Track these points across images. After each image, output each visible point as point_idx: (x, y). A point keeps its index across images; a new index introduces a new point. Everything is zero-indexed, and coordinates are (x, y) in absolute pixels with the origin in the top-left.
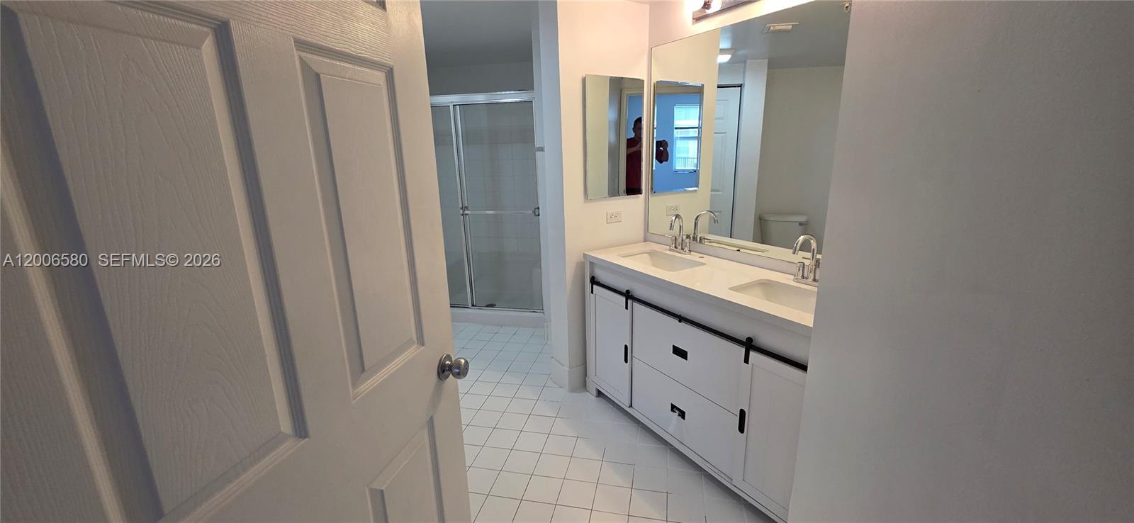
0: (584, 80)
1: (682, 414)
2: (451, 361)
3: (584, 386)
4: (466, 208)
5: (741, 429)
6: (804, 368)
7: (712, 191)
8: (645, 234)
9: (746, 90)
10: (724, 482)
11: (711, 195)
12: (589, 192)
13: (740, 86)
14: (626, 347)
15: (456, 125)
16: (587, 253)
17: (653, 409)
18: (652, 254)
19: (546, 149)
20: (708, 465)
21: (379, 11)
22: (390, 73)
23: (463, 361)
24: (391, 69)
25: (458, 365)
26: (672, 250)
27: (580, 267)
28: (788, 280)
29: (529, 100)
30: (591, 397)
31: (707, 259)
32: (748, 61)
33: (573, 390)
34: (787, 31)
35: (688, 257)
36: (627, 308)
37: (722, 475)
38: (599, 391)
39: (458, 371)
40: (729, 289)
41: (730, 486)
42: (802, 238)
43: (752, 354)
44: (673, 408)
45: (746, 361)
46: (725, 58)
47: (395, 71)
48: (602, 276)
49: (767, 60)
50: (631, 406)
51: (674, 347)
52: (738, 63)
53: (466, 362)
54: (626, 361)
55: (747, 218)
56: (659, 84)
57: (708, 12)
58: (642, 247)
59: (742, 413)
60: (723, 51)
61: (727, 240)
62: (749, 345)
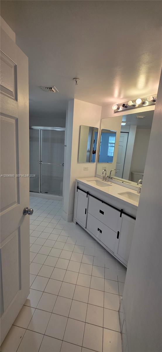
0: (80, 127)
1: (101, 232)
2: (28, 209)
3: (72, 220)
4: (41, 162)
5: (118, 237)
6: (135, 218)
7: (117, 163)
8: (95, 175)
9: (129, 134)
10: (111, 254)
11: (116, 164)
12: (79, 160)
13: (128, 133)
14: (86, 209)
15: (41, 136)
16: (77, 179)
17: (92, 229)
18: (96, 181)
19: (67, 146)
20: (107, 248)
21: (15, 102)
22: (17, 120)
23: (32, 210)
24: (17, 119)
25: (30, 211)
26: (102, 180)
27: (74, 183)
28: (135, 192)
29: (64, 130)
30: (74, 224)
31: (113, 184)
32: (131, 126)
33: (69, 222)
34: (142, 118)
35: (107, 183)
36: (87, 197)
37: (111, 251)
38: (77, 222)
39: (29, 212)
40: (118, 194)
41: (113, 255)
42: (140, 180)
43: (122, 214)
44: (98, 229)
45: (121, 216)
46: (124, 124)
47: (18, 119)
48: (81, 187)
49: (136, 126)
50: (86, 228)
51: (100, 210)
52: (128, 126)
53: (33, 210)
54: (86, 214)
55: (127, 173)
56: (103, 130)
57: (119, 110)
58: (94, 179)
59: (118, 232)
60: (123, 122)
61: (121, 179)
62: (122, 211)
